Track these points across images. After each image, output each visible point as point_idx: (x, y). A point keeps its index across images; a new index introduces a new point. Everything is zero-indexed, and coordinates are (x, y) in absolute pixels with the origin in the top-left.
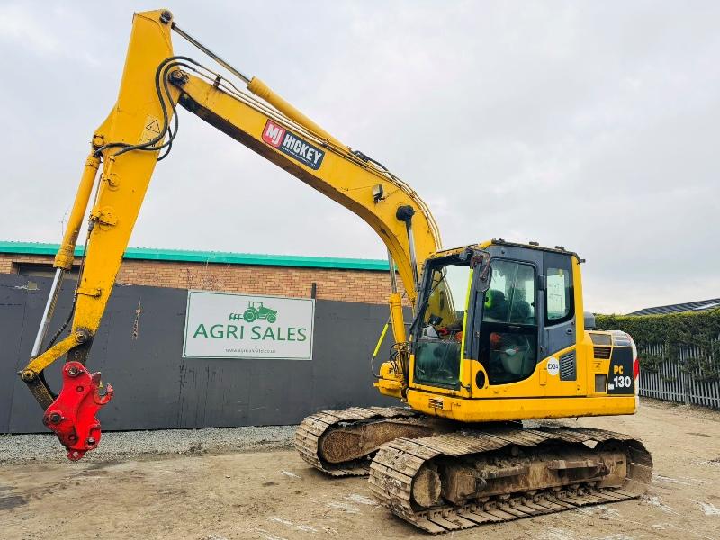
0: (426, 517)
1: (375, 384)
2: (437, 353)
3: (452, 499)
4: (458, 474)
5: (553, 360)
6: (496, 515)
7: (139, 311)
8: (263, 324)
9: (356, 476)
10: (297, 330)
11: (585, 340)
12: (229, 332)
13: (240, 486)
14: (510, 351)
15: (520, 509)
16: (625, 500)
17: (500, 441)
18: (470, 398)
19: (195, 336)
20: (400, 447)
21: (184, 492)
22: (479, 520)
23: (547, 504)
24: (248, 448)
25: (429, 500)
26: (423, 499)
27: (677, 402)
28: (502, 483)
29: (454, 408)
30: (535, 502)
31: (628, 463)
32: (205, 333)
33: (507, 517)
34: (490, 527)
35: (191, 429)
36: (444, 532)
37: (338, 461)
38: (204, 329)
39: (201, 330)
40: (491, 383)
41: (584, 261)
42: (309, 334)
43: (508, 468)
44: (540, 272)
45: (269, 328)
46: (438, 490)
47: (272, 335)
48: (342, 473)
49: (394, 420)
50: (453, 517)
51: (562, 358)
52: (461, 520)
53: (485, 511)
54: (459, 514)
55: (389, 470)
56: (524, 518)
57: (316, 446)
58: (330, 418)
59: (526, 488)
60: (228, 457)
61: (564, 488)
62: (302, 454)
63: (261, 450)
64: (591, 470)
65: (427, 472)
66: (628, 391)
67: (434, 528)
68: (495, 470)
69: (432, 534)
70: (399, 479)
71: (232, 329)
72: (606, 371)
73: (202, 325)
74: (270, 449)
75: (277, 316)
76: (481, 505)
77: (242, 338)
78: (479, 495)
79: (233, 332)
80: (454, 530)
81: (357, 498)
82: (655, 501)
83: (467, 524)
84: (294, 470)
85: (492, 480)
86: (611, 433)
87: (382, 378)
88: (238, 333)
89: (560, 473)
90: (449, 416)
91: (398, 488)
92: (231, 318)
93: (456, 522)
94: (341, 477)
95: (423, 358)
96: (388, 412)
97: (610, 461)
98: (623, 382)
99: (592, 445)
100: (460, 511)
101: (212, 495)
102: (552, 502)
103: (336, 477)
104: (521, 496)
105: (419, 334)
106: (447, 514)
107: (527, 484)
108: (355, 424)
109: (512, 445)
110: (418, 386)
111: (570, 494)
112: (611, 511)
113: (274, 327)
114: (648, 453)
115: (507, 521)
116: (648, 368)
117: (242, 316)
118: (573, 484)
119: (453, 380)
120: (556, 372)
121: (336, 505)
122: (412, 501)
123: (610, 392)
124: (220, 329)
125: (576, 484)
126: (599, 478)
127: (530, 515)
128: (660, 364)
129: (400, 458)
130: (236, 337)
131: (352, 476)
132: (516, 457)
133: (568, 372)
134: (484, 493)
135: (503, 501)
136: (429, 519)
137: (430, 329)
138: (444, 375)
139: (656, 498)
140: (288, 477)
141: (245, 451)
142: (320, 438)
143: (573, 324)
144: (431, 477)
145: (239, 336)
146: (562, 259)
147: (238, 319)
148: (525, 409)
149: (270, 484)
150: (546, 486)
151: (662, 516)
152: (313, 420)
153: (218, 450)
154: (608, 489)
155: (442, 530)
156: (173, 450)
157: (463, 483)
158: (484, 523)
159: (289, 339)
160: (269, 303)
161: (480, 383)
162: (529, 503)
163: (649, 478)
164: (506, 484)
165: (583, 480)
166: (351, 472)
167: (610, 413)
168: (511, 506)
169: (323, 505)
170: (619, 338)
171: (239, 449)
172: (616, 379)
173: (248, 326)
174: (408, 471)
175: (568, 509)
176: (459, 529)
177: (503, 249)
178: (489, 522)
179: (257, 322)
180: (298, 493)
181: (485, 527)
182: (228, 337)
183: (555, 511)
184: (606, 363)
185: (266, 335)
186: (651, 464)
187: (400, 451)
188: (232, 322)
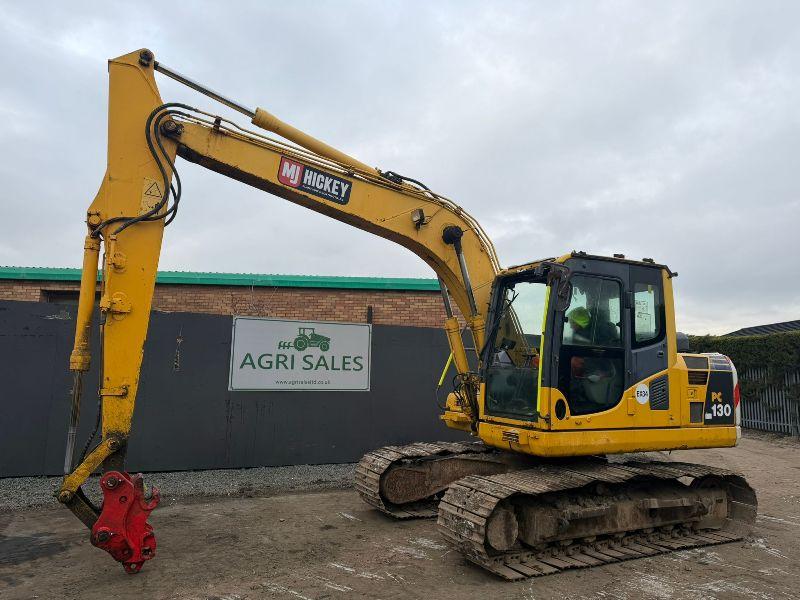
0: (502, 562)
1: (442, 417)
2: (511, 381)
3: (531, 542)
4: (537, 514)
5: (642, 386)
6: (580, 560)
7: (179, 341)
8: (315, 352)
9: (423, 518)
10: (353, 358)
11: (678, 363)
12: (278, 362)
13: (296, 530)
14: (593, 377)
15: (607, 554)
16: (727, 542)
17: (581, 477)
18: (549, 430)
19: (242, 367)
20: (472, 485)
21: (235, 537)
22: (562, 565)
23: (638, 547)
24: (303, 488)
25: (505, 543)
26: (499, 542)
27: (782, 434)
28: (587, 524)
29: (532, 442)
30: (623, 546)
31: (729, 502)
32: (252, 364)
33: (593, 562)
34: (575, 572)
35: (240, 468)
36: (523, 579)
37: (401, 502)
38: (251, 359)
39: (248, 361)
40: (573, 413)
41: (676, 275)
42: (366, 362)
43: (592, 508)
44: (627, 288)
45: (322, 357)
46: (515, 533)
47: (325, 365)
48: (407, 515)
49: (463, 456)
50: (532, 561)
51: (652, 385)
52: (541, 565)
53: (568, 555)
54: (538, 559)
55: (460, 510)
56: (611, 562)
57: (377, 485)
58: (392, 454)
59: (613, 530)
60: (282, 498)
61: (656, 529)
62: (362, 494)
63: (315, 491)
64: (687, 509)
65: (502, 513)
66: (728, 421)
67: (511, 575)
68: (578, 510)
69: (509, 581)
70: (471, 520)
71: (281, 359)
72: (701, 397)
73: (248, 355)
74: (326, 490)
75: (331, 344)
76: (564, 548)
77: (292, 368)
78: (560, 537)
79: (282, 362)
80: (534, 576)
81: (425, 542)
82: (760, 543)
83: (548, 569)
84: (353, 513)
85: (575, 521)
86: (709, 468)
87: (449, 409)
88: (288, 363)
89: (652, 512)
90: (526, 450)
91: (471, 531)
92: (280, 346)
93: (535, 567)
94: (405, 519)
95: (494, 387)
96: (456, 447)
97: (709, 499)
98: (723, 410)
99: (688, 481)
100: (540, 555)
101: (266, 540)
102: (645, 545)
103: (400, 519)
104: (608, 538)
105: (490, 361)
106: (525, 559)
107: (614, 525)
108: (418, 460)
109: (596, 483)
110: (490, 418)
111: (663, 536)
112: (712, 556)
113: (328, 355)
114: (751, 490)
115: (592, 566)
116: (749, 395)
117: (291, 344)
118: (666, 526)
119: (530, 410)
121: (401, 550)
122: (487, 545)
124: (268, 358)
125: (670, 524)
126: (696, 518)
127: (619, 560)
128: (762, 391)
129: (472, 497)
130: (287, 368)
131: (418, 518)
132: (602, 496)
133: (660, 399)
134: (566, 536)
135: (588, 544)
136: (505, 564)
138: (519, 405)
139: (761, 540)
140: (347, 520)
141: (299, 492)
142: (383, 476)
143: (665, 346)
144: (508, 518)
145: (289, 366)
146: (651, 274)
147: (289, 347)
148: (612, 441)
149: (328, 527)
150: (636, 527)
151: (769, 560)
152: (373, 457)
153: (271, 492)
154: (707, 531)
155: (520, 576)
156: (221, 492)
157: (542, 525)
158: (566, 569)
159: (344, 369)
160: (321, 329)
161: (560, 413)
162: (617, 546)
163: (753, 517)
164: (591, 525)
165: (678, 521)
166: (416, 514)
167: (708, 445)
168: (597, 550)
169: (387, 550)
170: (715, 359)
171: (291, 490)
172: (714, 408)
173: (299, 355)
174: (481, 512)
175: (660, 553)
176: (539, 576)
177: (584, 263)
178: (573, 568)
179: (309, 350)
180: (359, 537)
181: (569, 573)
182: (277, 368)
183: (647, 556)
184: (703, 389)
185: (318, 365)
186: (755, 502)
187: (472, 489)
188: (282, 351)
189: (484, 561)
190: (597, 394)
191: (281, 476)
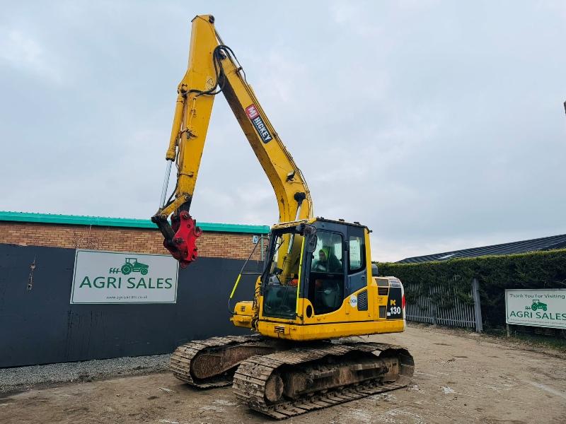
0: (273, 409)
1: (231, 319)
2: (279, 294)
3: (291, 396)
4: (294, 378)
5: (353, 297)
6: (319, 404)
7: (33, 267)
8: (137, 276)
9: (218, 387)
10: (164, 280)
11: (373, 283)
12: (109, 283)
13: (130, 401)
14: (327, 291)
15: (334, 399)
16: (398, 388)
17: (319, 353)
18: (303, 325)
19: (81, 287)
20: (255, 361)
21: (85, 409)
22: (308, 408)
23: (350, 395)
24: (127, 373)
25: (275, 396)
26: (272, 396)
27: (428, 324)
28: (323, 382)
29: (292, 332)
30: (342, 394)
31: (400, 365)
32: (89, 284)
33: (326, 405)
34: (316, 412)
37: (204, 377)
38: (88, 280)
39: (86, 282)
40: (316, 314)
41: (371, 231)
42: (174, 282)
43: (326, 372)
44: (346, 238)
45: (142, 279)
46: (282, 390)
47: (144, 285)
48: (208, 386)
49: (246, 344)
50: (290, 407)
51: (359, 295)
52: (296, 409)
53: (312, 402)
54: (294, 406)
55: (248, 378)
56: (337, 404)
57: (188, 366)
58: (198, 346)
59: (337, 385)
60: (112, 381)
61: (361, 383)
62: (176, 374)
63: (138, 375)
64: (378, 369)
65: (274, 378)
66: (399, 316)
67: (279, 416)
68: (318, 373)
69: (278, 420)
70: (255, 383)
71: (111, 280)
72: (385, 303)
73: (87, 278)
74: (145, 374)
75: (149, 269)
76: (309, 398)
77: (119, 287)
78: (308, 391)
79: (112, 283)
80: (292, 416)
81: (222, 402)
83: (301, 411)
84: (169, 387)
85: (317, 380)
86: (389, 345)
87: (236, 314)
88: (117, 284)
89: (359, 373)
90: (289, 337)
91: (256, 390)
92: (111, 271)
93: (293, 410)
94: (207, 389)
95: (269, 299)
96: (240, 339)
97: (389, 364)
98: (396, 310)
99: (377, 353)
100: (295, 403)
101: (110, 409)
102: (354, 393)
103: (203, 389)
104: (334, 390)
105: (267, 281)
106: (286, 406)
107: (338, 382)
108: (217, 349)
109: (329, 356)
110: (266, 318)
111: (364, 387)
112: (390, 396)
113: (146, 278)
114: (411, 357)
115: (326, 407)
116: (410, 300)
117: (120, 270)
118: (365, 381)
119: (291, 313)
120: (355, 305)
121: (206, 408)
122: (265, 398)
123: (388, 318)
124: (102, 280)
125: (368, 380)
126: (382, 375)
127: (340, 403)
128: (417, 297)
129: (256, 369)
130: (115, 287)
131: (215, 387)
132: (331, 364)
133: (363, 305)
134: (311, 390)
135: (323, 395)
136: (275, 410)
137: (274, 277)
138: (284, 309)
139: (416, 386)
140: (166, 392)
141: (125, 376)
142: (192, 360)
143: (366, 273)
144: (277, 380)
145: (117, 286)
146: (358, 230)
147: (117, 272)
148: (337, 330)
149: (153, 398)
150: (350, 382)
151: (420, 396)
152: (185, 348)
153: (103, 377)
154: (388, 383)
155: (284, 416)
156: (65, 379)
157: (298, 384)
158: (311, 410)
159: (158, 287)
160: (142, 259)
161: (309, 314)
162: (339, 395)
163: (412, 373)
164: (325, 383)
165: (372, 378)
166: (214, 385)
167: (388, 331)
168: (328, 398)
169: (197, 409)
170: (393, 281)
171: (119, 375)
172: (392, 309)
173: (125, 278)
174: (262, 377)
175: (363, 397)
176: (296, 415)
177: (323, 224)
178: (315, 409)
179: (132, 274)
180: (177, 402)
181: (313, 413)
182: (108, 287)
183: (356, 399)
184: (386, 297)
185: (139, 284)
186: (413, 364)
187: (256, 364)
188: (112, 275)
189: (264, 408)
190: (329, 301)
191: (110, 366)
